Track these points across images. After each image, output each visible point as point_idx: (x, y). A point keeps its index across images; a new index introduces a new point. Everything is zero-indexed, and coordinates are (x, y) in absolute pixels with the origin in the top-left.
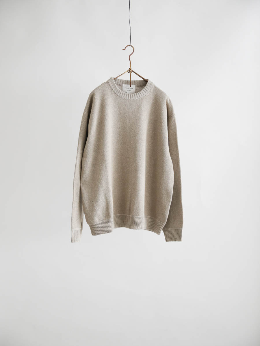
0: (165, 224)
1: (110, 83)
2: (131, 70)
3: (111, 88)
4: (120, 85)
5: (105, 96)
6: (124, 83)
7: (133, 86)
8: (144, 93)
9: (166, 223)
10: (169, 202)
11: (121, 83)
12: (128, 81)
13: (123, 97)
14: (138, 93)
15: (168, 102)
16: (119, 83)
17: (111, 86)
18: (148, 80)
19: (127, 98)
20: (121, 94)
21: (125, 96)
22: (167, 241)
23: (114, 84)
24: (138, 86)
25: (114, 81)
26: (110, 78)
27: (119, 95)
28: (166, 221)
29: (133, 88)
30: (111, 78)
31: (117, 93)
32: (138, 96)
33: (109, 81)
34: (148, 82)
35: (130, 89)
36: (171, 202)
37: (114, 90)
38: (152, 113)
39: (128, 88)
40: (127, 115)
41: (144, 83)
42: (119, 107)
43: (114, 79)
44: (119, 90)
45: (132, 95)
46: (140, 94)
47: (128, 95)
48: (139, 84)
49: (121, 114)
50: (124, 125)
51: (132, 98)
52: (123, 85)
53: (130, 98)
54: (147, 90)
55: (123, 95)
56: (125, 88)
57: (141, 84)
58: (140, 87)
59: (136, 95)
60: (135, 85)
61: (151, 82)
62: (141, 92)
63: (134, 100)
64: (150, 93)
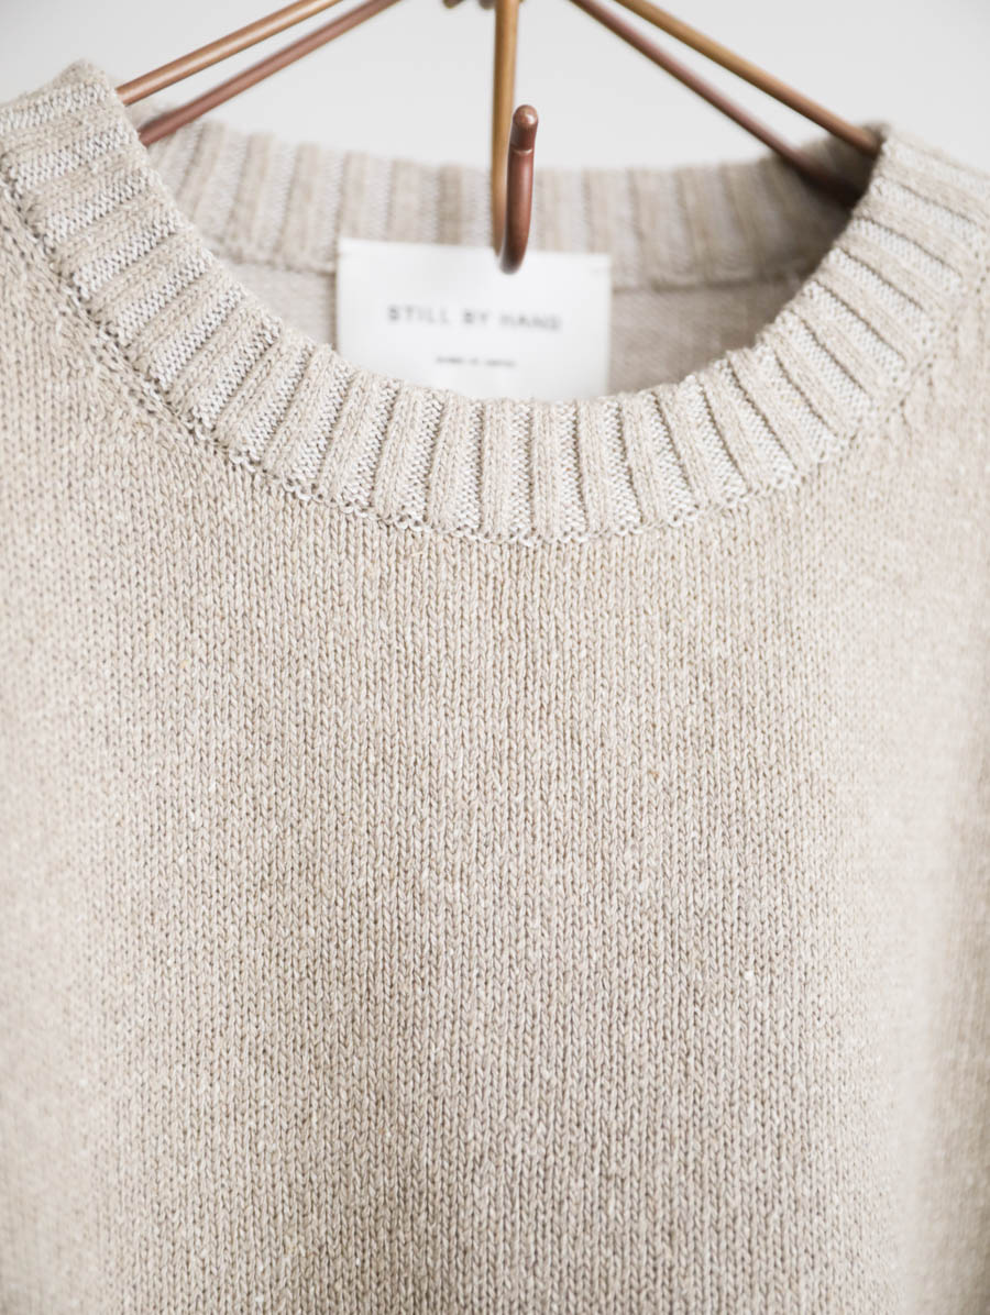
3: (64, 276)
4: (279, 260)
6: (367, 214)
11: (313, 217)
12: (446, 182)
13: (347, 477)
14: (686, 397)
16: (267, 213)
19: (456, 503)
20: (317, 408)
21: (410, 447)
24: (660, 288)
27: (247, 430)
29: (552, 324)
31: (206, 402)
34: (900, 155)
37: (125, 320)
39: (468, 317)
40: (453, 890)
41: (773, 215)
42: (257, 712)
43: (121, 89)
44: (245, 335)
45: (554, 443)
46: (746, 414)
47: (469, 428)
48: (678, 232)
49: (307, 870)
50: (402, 1131)
51: (565, 489)
52: (347, 245)
53: (508, 509)
54: (876, 323)
55: (342, 444)
56: (394, 314)
57: (726, 242)
58: (700, 304)
59: (646, 432)
60: (602, 262)
61: (956, 166)
62: (757, 365)
63: (603, 534)
64: (940, 387)
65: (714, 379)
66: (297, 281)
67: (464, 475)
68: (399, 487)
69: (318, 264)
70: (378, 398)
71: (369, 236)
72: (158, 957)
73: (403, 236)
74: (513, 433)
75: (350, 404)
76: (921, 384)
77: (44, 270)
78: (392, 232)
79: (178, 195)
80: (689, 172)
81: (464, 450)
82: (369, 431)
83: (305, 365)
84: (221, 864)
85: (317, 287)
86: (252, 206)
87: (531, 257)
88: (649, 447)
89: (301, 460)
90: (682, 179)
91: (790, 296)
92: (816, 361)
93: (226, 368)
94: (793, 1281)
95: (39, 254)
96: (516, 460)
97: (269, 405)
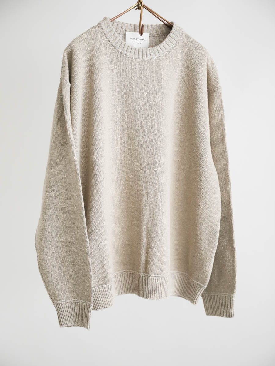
0: (206, 287)
1: (104, 27)
2: (141, 3)
3: (106, 37)
4: (120, 33)
5: (95, 53)
6: (128, 29)
7: (146, 36)
8: (167, 47)
9: (207, 284)
10: (214, 247)
11: (124, 29)
12: (135, 26)
13: (128, 54)
14: (155, 48)
15: (210, 64)
16: (119, 29)
17: (106, 32)
18: (172, 23)
19: (137, 56)
20: (126, 48)
21: (133, 52)
22: (207, 314)
23: (112, 30)
24: (154, 36)
25: (111, 24)
26: (103, 18)
27: (120, 50)
28: (208, 280)
29: (144, 40)
30: (105, 18)
31: (117, 47)
32: (156, 52)
33: (102, 24)
34: (174, 27)
35: (139, 41)
36: (216, 248)
37: (111, 40)
38: (181, 85)
39: (137, 39)
40: (135, 88)
41: (165, 29)
42: (120, 73)
43: (110, 20)
44: (120, 42)
45: (144, 52)
46: (160, 50)
47: (138, 50)
48: (156, 31)
49: (124, 86)
50: (131, 107)
51: (145, 56)
52: (126, 32)
53: (141, 57)
54: (172, 42)
55: (128, 51)
56: (130, 38)
57: (160, 32)
58: (157, 38)
59: (152, 51)
60: (149, 34)
61: (180, 28)
62: (161, 45)
63: (148, 59)
64: (177, 47)
65: (157, 47)
66: (122, 35)
67: (137, 54)
68: (132, 55)
69: (124, 34)
70: (131, 48)
71: (128, 31)
72: (112, 92)
73: (131, 32)
74: (141, 51)
75: (128, 48)
76: (175, 47)
77: (104, 36)
78: (130, 31)
79: (113, 25)
80: (157, 25)
81: (137, 52)
82: (130, 50)
83: (125, 45)
84: (117, 85)
85: (124, 36)
86: (118, 28)
87: (143, 34)
88: (152, 52)
89: (124, 53)
90: (156, 26)
91: (166, 37)
92: (166, 45)
93: (119, 45)
94: (161, 119)
95: (104, 35)
96: (141, 53)
97: (122, 48)
